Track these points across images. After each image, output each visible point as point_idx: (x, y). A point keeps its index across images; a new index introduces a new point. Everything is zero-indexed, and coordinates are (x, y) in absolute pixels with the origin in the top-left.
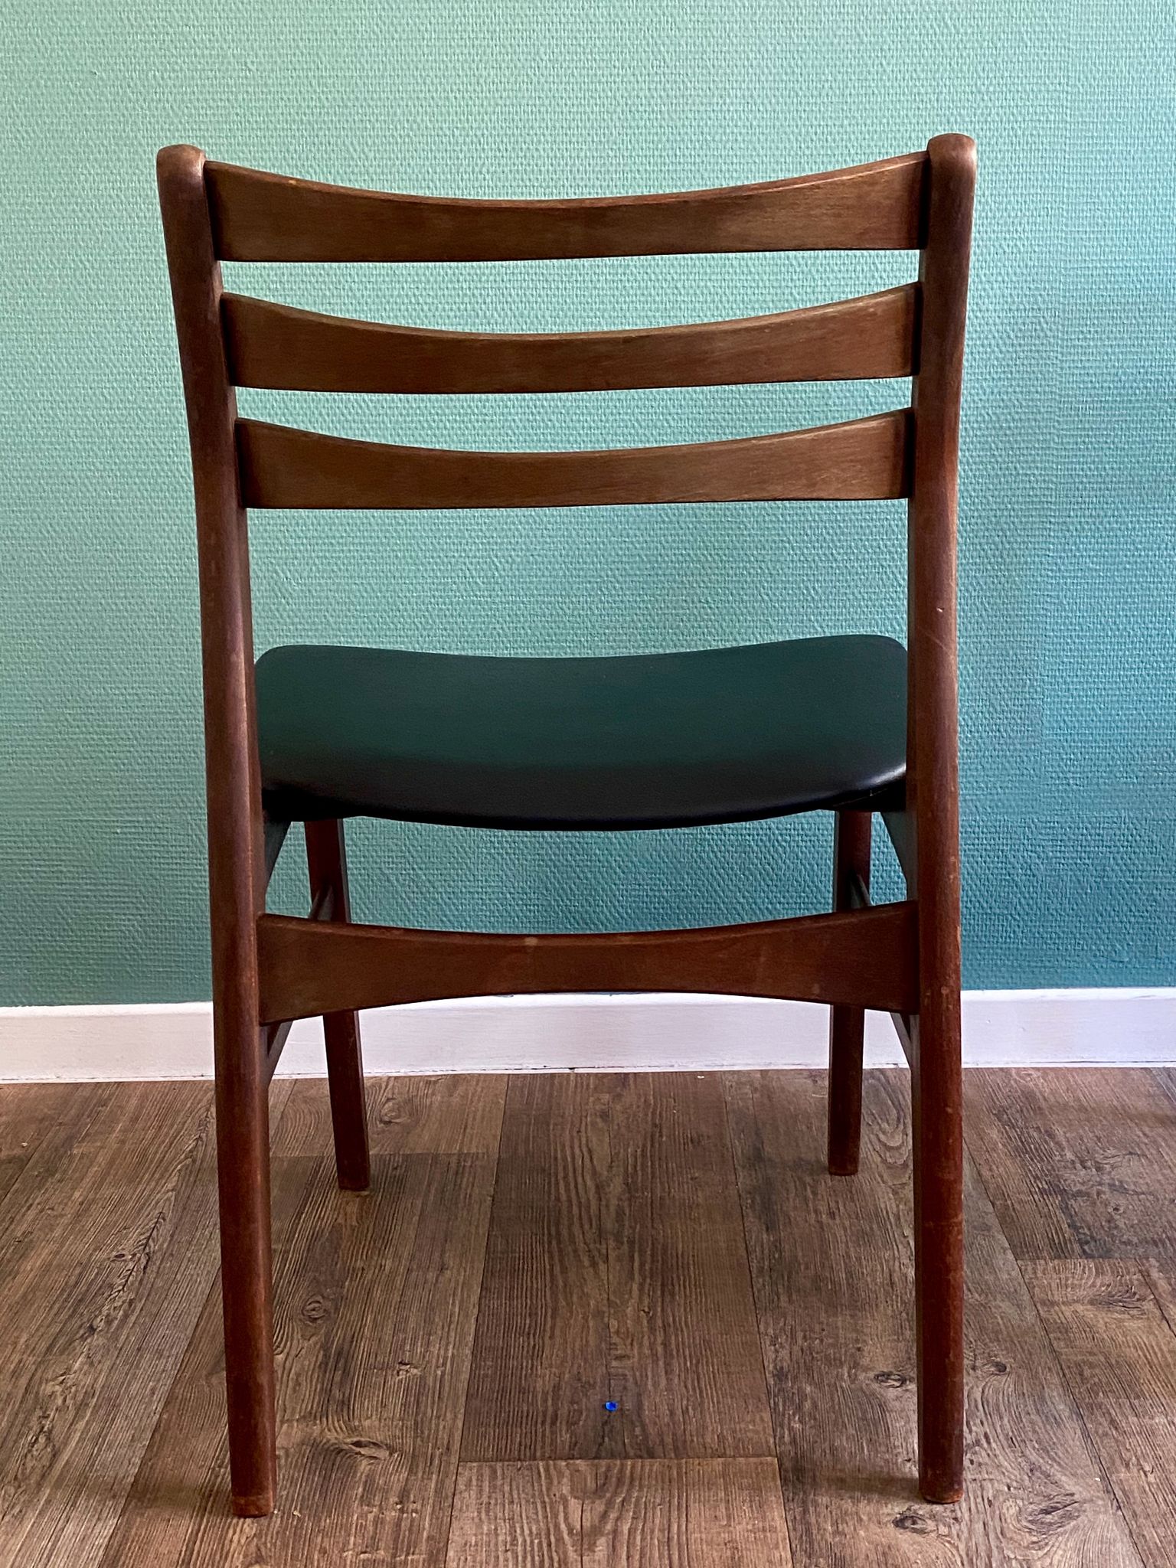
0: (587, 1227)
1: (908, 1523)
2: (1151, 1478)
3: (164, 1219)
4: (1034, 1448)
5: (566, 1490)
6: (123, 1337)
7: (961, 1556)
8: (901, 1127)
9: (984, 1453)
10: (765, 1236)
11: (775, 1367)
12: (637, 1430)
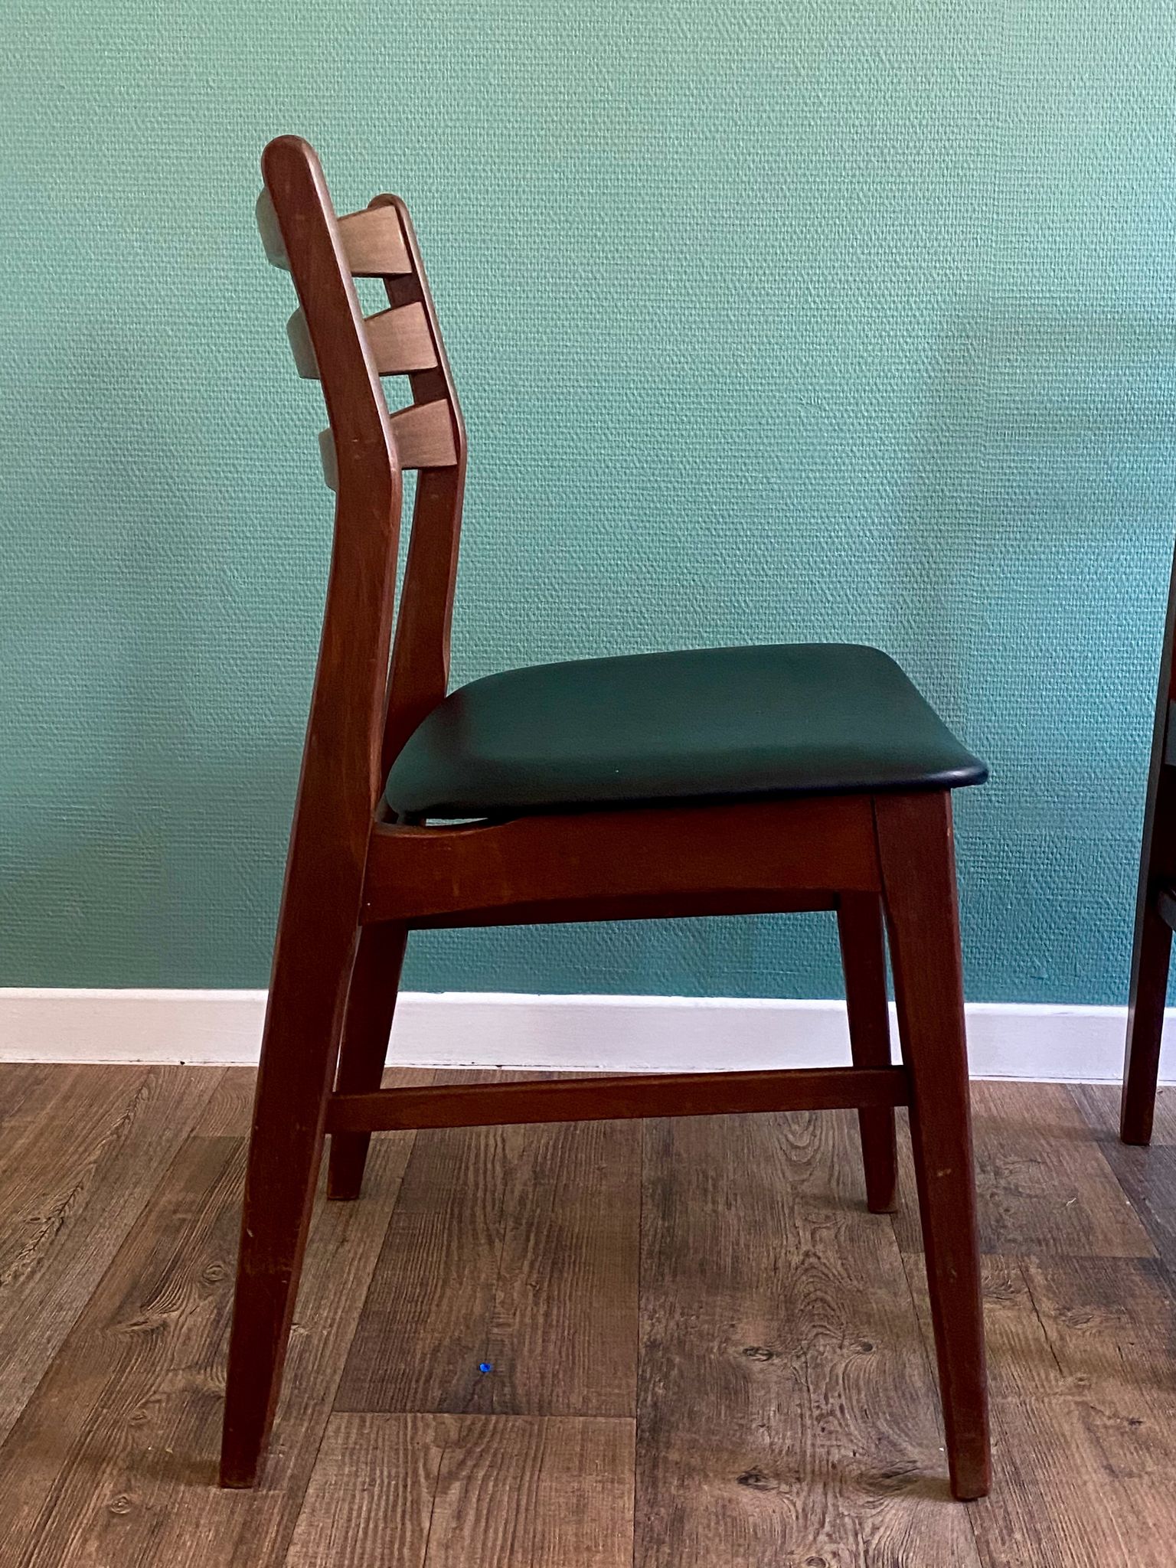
0: (489, 1208)
1: (751, 1481)
3: (82, 1188)
4: (886, 1420)
5: (429, 1438)
6: (27, 1291)
7: (797, 1512)
8: (811, 1128)
9: (836, 1422)
10: (660, 1222)
11: (649, 1339)
12: (507, 1390)
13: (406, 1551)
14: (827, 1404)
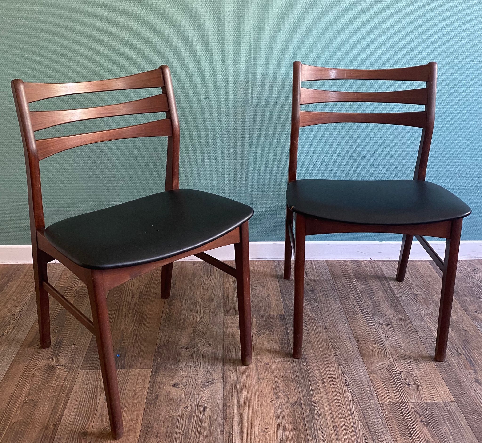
0: (126, 307)
1: (176, 385)
2: (233, 374)
3: (26, 304)
4: (210, 366)
6: (10, 337)
7: (184, 394)
8: (210, 278)
9: (198, 368)
10: (168, 309)
11: (159, 345)
12: (123, 362)
13: (92, 409)
14: (197, 362)
